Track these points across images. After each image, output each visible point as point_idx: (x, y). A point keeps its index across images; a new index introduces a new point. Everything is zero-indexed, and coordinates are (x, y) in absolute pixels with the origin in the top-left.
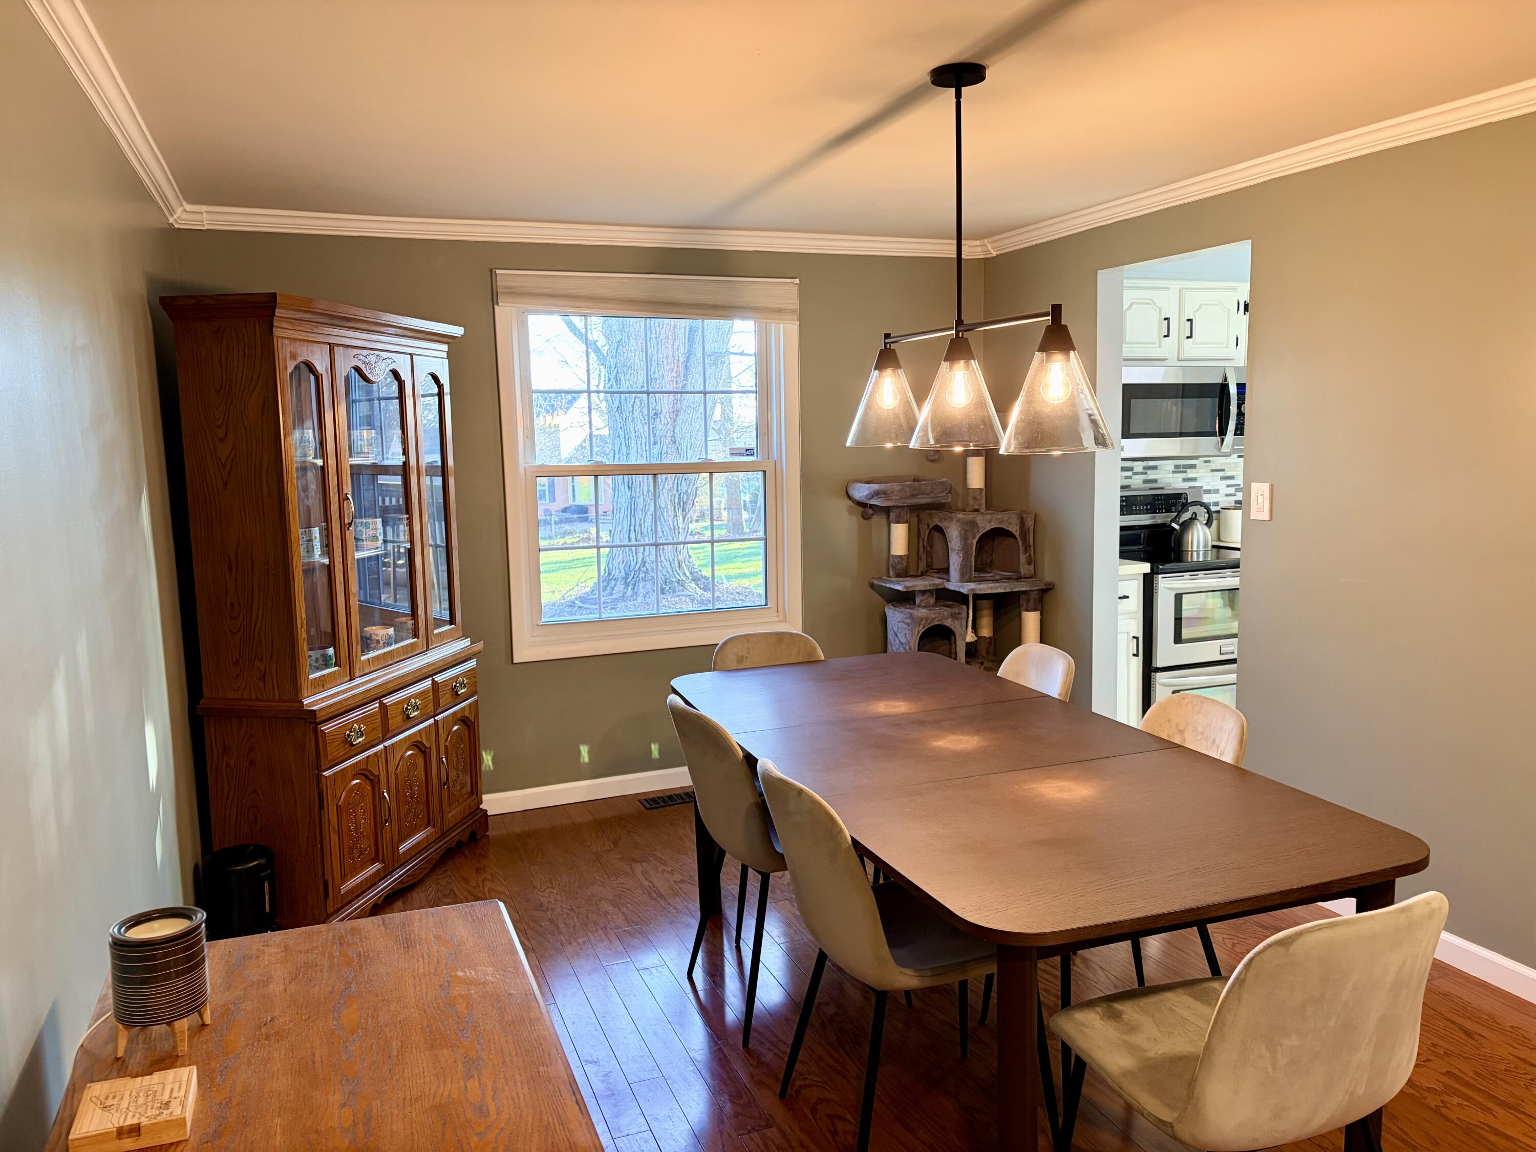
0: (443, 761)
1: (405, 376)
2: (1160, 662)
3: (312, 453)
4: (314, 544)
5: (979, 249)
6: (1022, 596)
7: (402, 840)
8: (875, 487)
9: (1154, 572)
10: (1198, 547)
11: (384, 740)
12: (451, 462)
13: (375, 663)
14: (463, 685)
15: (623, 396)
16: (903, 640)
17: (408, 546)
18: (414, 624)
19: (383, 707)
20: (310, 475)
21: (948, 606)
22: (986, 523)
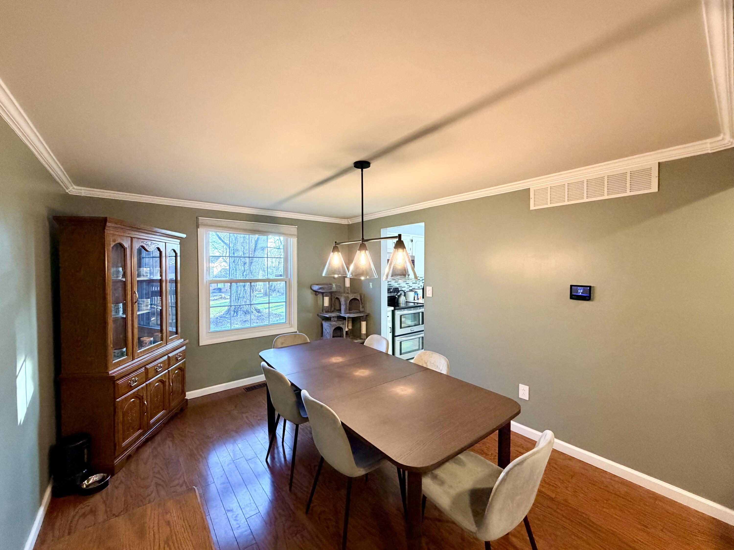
0: (171, 385)
1: (163, 249)
2: (396, 334)
3: (121, 276)
4: (120, 309)
5: (347, 222)
6: (361, 318)
7: (152, 418)
8: (320, 286)
9: (395, 309)
10: (402, 302)
11: (146, 381)
12: (179, 278)
13: (144, 353)
14: (180, 356)
15: (235, 258)
16: (328, 331)
17: (161, 308)
18: (162, 335)
19: (146, 369)
20: (119, 285)
21: (340, 321)
22: (351, 297)
